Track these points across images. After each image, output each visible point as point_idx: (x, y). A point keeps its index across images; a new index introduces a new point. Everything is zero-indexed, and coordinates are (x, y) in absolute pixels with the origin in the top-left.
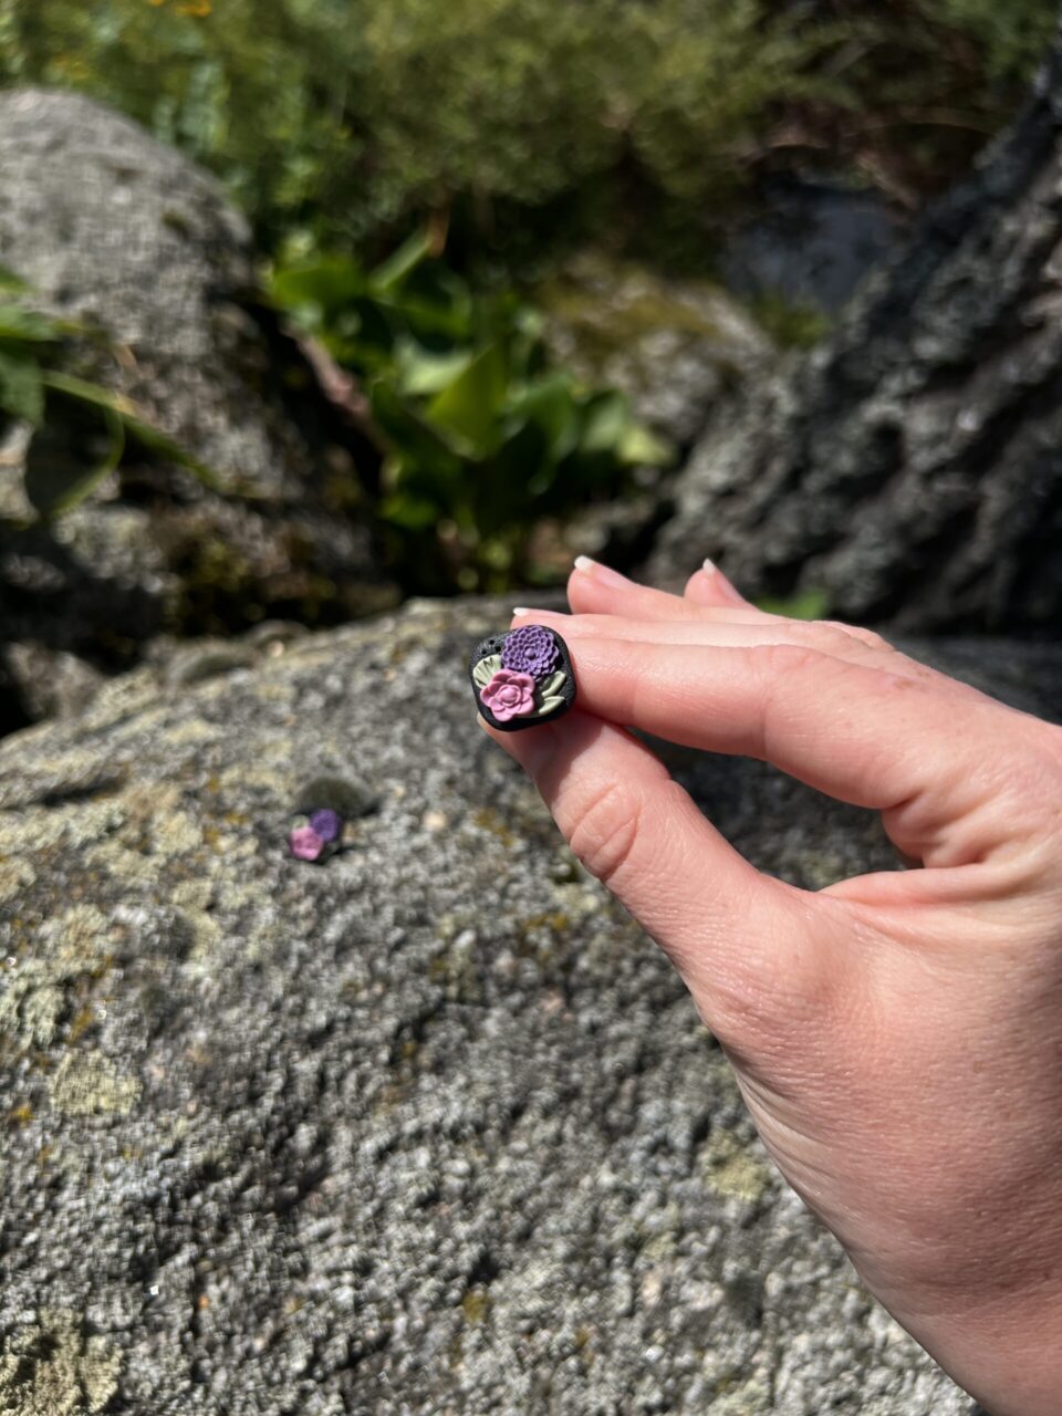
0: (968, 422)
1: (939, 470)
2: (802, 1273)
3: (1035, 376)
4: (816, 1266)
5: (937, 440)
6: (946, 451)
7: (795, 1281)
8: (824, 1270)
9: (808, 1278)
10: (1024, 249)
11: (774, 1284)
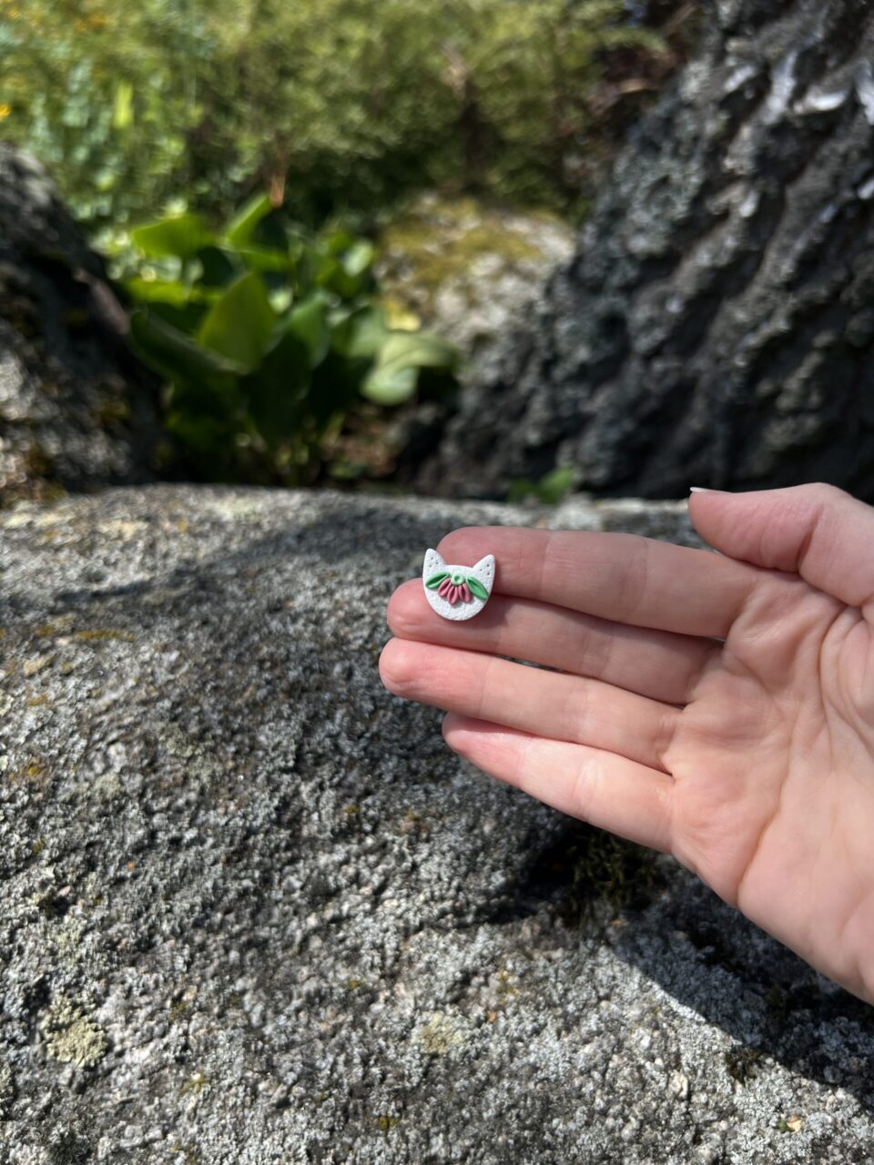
0: (674, 307)
1: (656, 352)
2: (132, 1136)
3: (724, 260)
4: (146, 1131)
5: (651, 323)
6: (659, 334)
7: (124, 1144)
8: (155, 1132)
9: (137, 1141)
10: (704, 146)
11: (104, 1146)
